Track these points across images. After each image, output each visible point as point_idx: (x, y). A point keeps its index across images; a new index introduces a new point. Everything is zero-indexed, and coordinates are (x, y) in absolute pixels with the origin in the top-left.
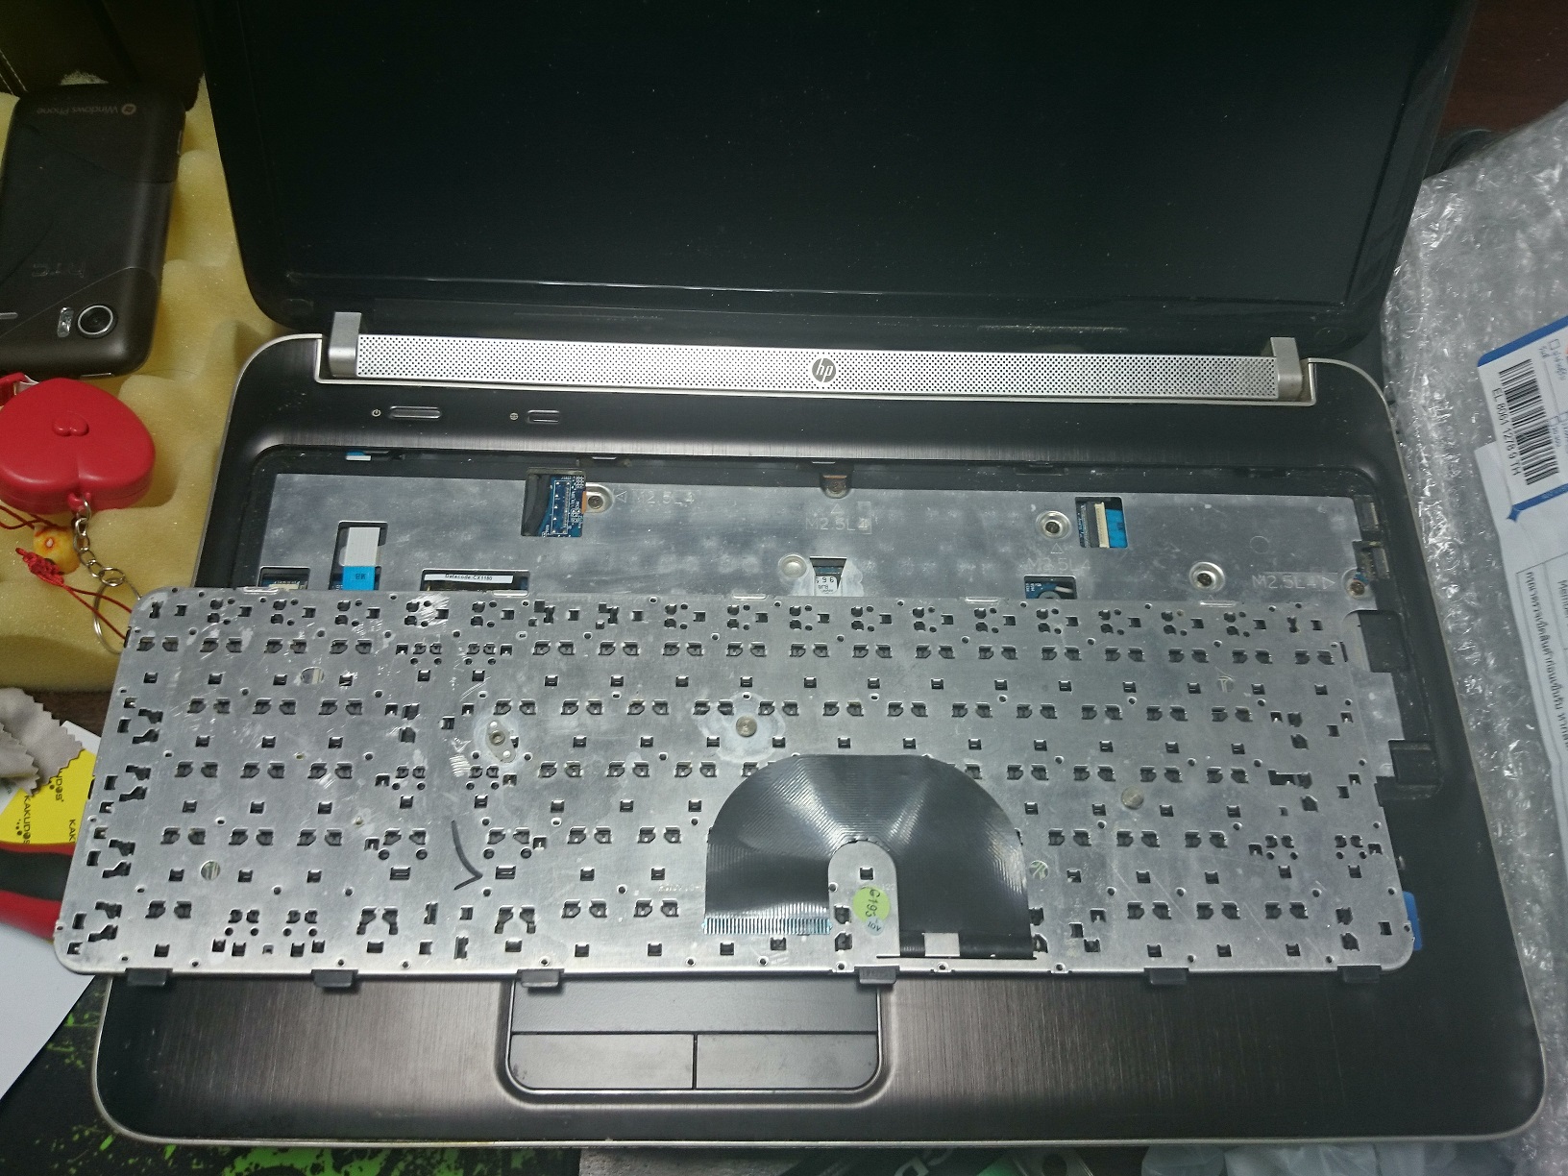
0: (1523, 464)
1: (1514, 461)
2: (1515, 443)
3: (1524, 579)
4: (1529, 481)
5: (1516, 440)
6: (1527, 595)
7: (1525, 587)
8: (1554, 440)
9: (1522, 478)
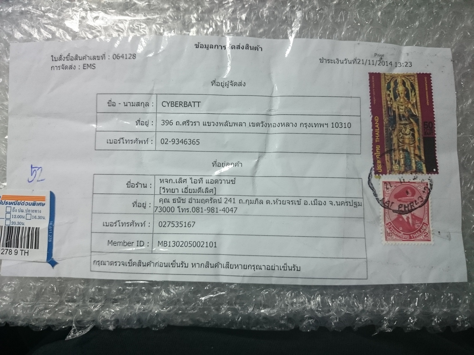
0: (24, 247)
1: (19, 252)
2: (9, 248)
3: (96, 268)
4: (37, 247)
5: (7, 248)
6: (107, 268)
7: (102, 268)
8: (19, 226)
9: (32, 251)
